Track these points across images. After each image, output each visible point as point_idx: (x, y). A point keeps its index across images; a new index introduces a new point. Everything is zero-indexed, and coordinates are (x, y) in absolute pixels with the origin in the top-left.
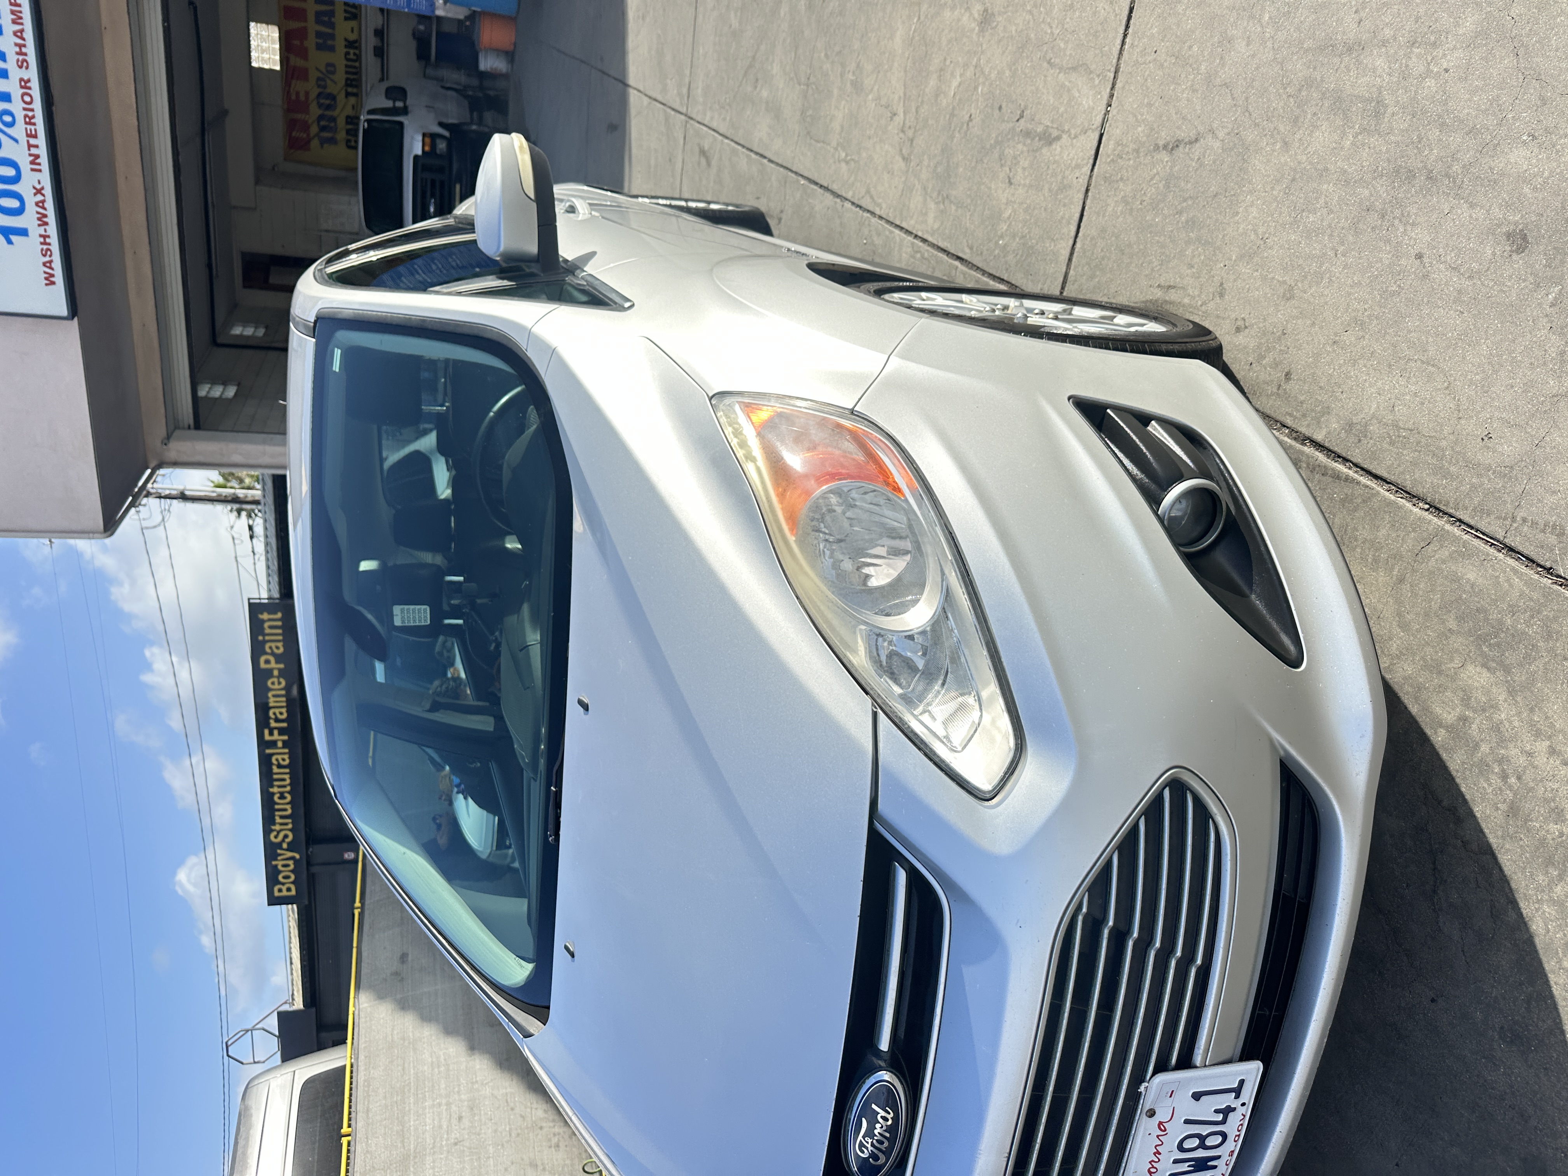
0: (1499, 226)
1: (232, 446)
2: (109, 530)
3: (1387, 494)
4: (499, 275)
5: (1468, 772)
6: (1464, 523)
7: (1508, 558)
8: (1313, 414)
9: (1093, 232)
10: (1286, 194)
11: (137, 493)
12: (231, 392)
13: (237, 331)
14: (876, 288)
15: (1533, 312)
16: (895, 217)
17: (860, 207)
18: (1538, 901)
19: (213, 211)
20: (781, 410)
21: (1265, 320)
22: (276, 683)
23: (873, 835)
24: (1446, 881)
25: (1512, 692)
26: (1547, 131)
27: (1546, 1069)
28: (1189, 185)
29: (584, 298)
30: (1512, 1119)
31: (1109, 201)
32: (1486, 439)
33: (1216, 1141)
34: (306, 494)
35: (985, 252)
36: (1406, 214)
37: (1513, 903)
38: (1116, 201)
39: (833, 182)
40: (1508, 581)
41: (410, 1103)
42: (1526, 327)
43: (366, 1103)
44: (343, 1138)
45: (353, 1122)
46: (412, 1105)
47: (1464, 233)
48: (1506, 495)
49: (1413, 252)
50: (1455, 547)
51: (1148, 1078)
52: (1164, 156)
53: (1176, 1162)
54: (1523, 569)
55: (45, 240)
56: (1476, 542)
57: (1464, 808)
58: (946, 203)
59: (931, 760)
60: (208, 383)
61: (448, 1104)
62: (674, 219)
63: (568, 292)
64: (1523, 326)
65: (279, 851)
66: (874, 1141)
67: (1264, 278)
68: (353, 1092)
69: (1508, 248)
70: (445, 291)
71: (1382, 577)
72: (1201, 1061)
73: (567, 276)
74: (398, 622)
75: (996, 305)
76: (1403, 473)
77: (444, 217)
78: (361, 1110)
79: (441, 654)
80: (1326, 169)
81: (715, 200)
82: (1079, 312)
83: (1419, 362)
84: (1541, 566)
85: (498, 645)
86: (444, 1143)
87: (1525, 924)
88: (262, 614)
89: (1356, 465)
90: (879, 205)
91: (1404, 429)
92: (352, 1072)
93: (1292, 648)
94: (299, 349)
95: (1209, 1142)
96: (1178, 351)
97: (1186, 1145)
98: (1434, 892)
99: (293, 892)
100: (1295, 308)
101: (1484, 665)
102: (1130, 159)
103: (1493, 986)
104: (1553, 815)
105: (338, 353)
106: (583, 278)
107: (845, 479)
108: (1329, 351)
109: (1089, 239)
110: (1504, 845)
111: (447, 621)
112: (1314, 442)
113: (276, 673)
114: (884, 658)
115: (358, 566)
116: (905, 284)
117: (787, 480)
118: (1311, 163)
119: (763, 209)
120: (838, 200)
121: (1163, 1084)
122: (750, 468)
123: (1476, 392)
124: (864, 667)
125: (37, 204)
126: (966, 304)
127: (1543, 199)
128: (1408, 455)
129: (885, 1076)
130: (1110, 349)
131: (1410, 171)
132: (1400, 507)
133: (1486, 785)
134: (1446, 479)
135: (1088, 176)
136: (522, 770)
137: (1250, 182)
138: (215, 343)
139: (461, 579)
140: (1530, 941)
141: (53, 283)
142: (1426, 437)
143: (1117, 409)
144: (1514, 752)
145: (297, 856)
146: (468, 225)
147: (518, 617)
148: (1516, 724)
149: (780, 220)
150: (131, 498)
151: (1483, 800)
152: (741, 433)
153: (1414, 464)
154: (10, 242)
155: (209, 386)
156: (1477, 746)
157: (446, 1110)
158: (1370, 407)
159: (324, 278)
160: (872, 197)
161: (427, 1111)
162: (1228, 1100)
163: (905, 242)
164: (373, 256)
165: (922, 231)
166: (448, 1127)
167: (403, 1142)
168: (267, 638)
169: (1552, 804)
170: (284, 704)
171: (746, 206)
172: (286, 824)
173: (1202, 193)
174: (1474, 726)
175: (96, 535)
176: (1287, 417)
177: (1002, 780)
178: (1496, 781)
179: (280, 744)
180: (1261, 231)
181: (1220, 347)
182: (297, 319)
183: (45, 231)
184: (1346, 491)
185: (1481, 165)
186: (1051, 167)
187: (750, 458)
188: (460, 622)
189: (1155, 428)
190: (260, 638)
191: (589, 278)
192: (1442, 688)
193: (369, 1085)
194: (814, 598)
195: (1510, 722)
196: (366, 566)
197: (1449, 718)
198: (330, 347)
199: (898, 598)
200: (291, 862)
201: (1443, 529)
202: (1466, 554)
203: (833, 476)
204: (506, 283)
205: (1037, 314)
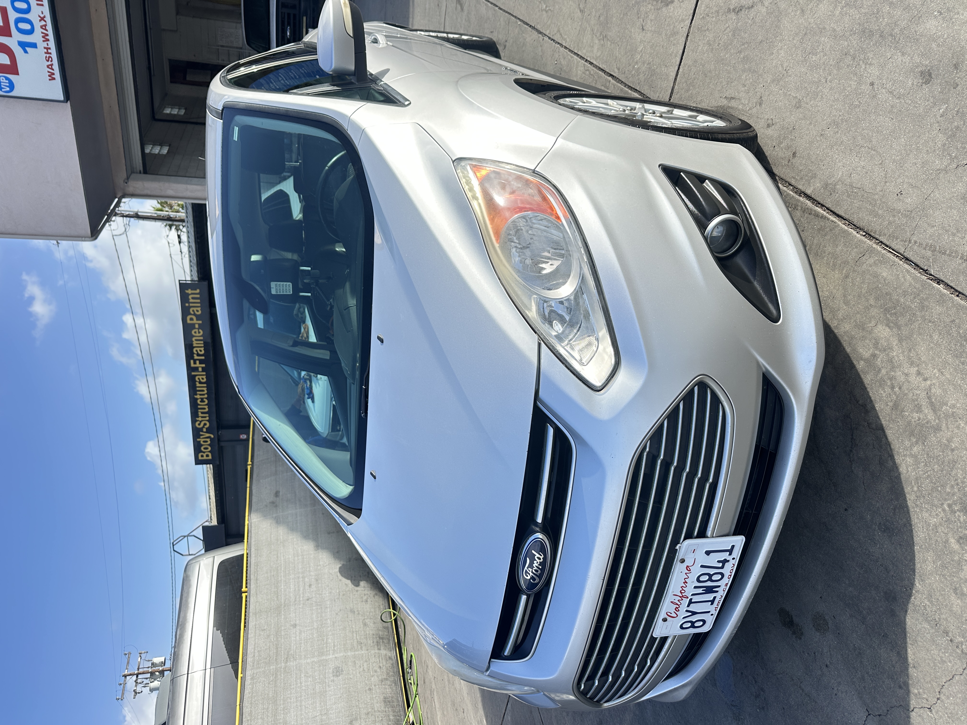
0: (917, 67)
1: (167, 185)
2: (94, 236)
3: (843, 226)
4: (331, 83)
5: (874, 385)
6: (884, 244)
7: (905, 264)
8: (807, 178)
9: (690, 62)
10: (801, 42)
11: (110, 213)
12: (165, 151)
13: (168, 111)
14: (555, 95)
15: (931, 119)
16: (574, 48)
17: (554, 40)
18: (904, 455)
19: (150, 32)
20: (494, 169)
21: (784, 120)
22: (197, 332)
23: (536, 409)
24: (857, 445)
25: (900, 340)
26: (948, 9)
27: (900, 545)
28: (747, 35)
29: (382, 98)
30: (881, 571)
31: (700, 43)
32: (899, 194)
33: (718, 578)
34: (219, 215)
35: (627, 72)
36: (866, 58)
37: (892, 457)
38: (704, 43)
39: (538, 23)
40: (904, 277)
41: (281, 576)
42: (926, 129)
43: (256, 575)
44: (243, 594)
45: (248, 585)
46: (282, 577)
47: (898, 71)
48: (907, 227)
49: (869, 81)
50: (877, 257)
51: (681, 542)
52: (733, 16)
53: (695, 587)
54: (913, 271)
55: (47, 51)
56: (889, 255)
57: (870, 405)
58: (605, 39)
59: (569, 369)
60: (151, 144)
61: (303, 577)
62: (439, 47)
63: (373, 94)
64: (925, 128)
65: (201, 433)
66: (533, 571)
67: (785, 94)
68: (248, 568)
69: (921, 81)
70: (300, 92)
71: (837, 275)
72: (711, 534)
73: (372, 84)
74: (273, 292)
75: (627, 106)
76: (853, 214)
77: (298, 43)
78: (253, 579)
79: (297, 315)
80: (825, 28)
81: (466, 32)
82: (677, 112)
83: (866, 148)
84: (922, 269)
85: (332, 307)
86: (301, 599)
87: (897, 468)
88: (187, 290)
89: (828, 209)
90: (565, 39)
91: (856, 188)
92: (247, 557)
93: (774, 312)
94: (213, 125)
95: (714, 578)
96: (728, 139)
97: (702, 579)
98: (851, 451)
99: (210, 457)
100: (801, 113)
101: (887, 325)
102: (713, 17)
103: (877, 502)
104: (916, 409)
105: (236, 129)
106: (381, 86)
107: (527, 211)
108: (818, 140)
109: (687, 67)
110: (889, 425)
111: (301, 294)
112: (806, 195)
113: (197, 326)
114: (547, 314)
115: (250, 258)
116: (576, 92)
117: (495, 211)
118: (816, 24)
119: (495, 39)
120: (540, 35)
121: (689, 545)
122: (475, 204)
123: (896, 167)
124: (534, 318)
125: (41, 27)
126: (610, 106)
127: (942, 51)
128: (857, 204)
129: (539, 535)
130: (688, 137)
131: (871, 31)
132: (850, 234)
133: (882, 392)
134: (876, 218)
135: (688, 27)
136: (346, 378)
137: (781, 34)
138: (154, 118)
139: (310, 268)
140: (898, 477)
141: (54, 79)
142: (867, 193)
143: (687, 173)
144: (899, 373)
145: (212, 436)
146: (312, 49)
147: (343, 290)
148: (901, 358)
149: (505, 46)
150: (106, 217)
151: (880, 401)
152: (470, 183)
153: (859, 208)
154: (26, 52)
155: (151, 146)
156: (880, 370)
157: (302, 581)
158: (838, 174)
159: (226, 82)
160: (561, 34)
161: (291, 581)
162: (725, 556)
163: (580, 64)
164: (255, 68)
165: (590, 57)
166: (303, 590)
167: (277, 597)
168: (191, 305)
169: (916, 402)
170: (203, 345)
171: (485, 37)
172: (205, 417)
173: (753, 40)
174: (879, 360)
175: (86, 239)
176: (792, 179)
177: (607, 380)
178: (888, 390)
179: (200, 369)
180: (785, 65)
181: (756, 136)
182: (211, 107)
183: (48, 45)
184: (821, 224)
185: (910, 30)
186: (667, 20)
187: (475, 198)
188: (310, 294)
189: (708, 185)
190: (187, 305)
191: (385, 86)
192: (864, 338)
193: (257, 566)
194: (509, 279)
195: (898, 357)
196: (254, 258)
197: (866, 355)
198: (232, 126)
199: (556, 281)
200: (208, 440)
201: (872, 247)
202: (883, 261)
203: (521, 209)
204: (336, 88)
205: (650, 113)
